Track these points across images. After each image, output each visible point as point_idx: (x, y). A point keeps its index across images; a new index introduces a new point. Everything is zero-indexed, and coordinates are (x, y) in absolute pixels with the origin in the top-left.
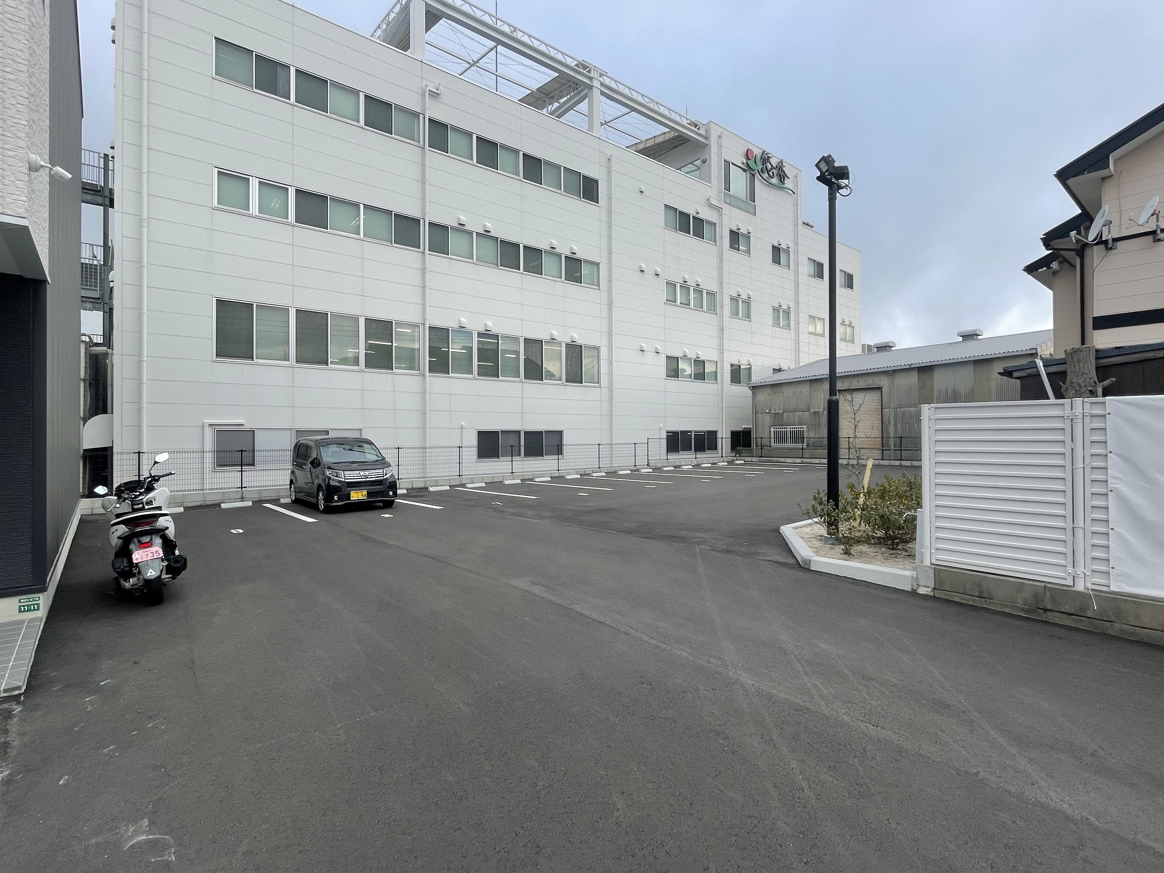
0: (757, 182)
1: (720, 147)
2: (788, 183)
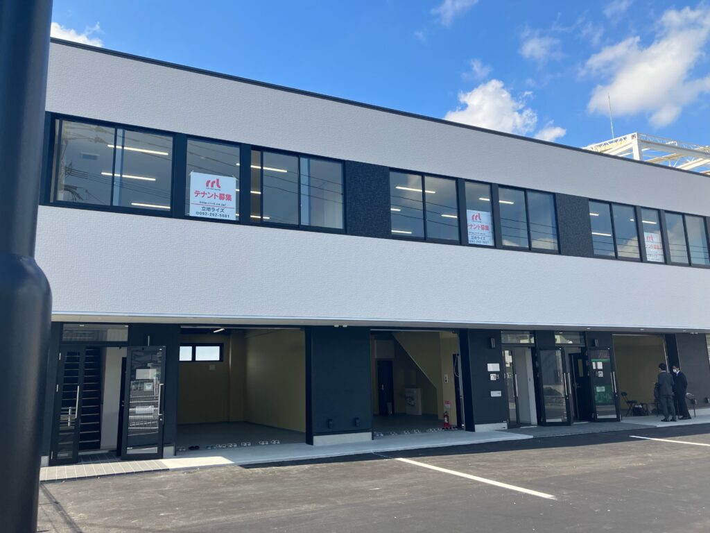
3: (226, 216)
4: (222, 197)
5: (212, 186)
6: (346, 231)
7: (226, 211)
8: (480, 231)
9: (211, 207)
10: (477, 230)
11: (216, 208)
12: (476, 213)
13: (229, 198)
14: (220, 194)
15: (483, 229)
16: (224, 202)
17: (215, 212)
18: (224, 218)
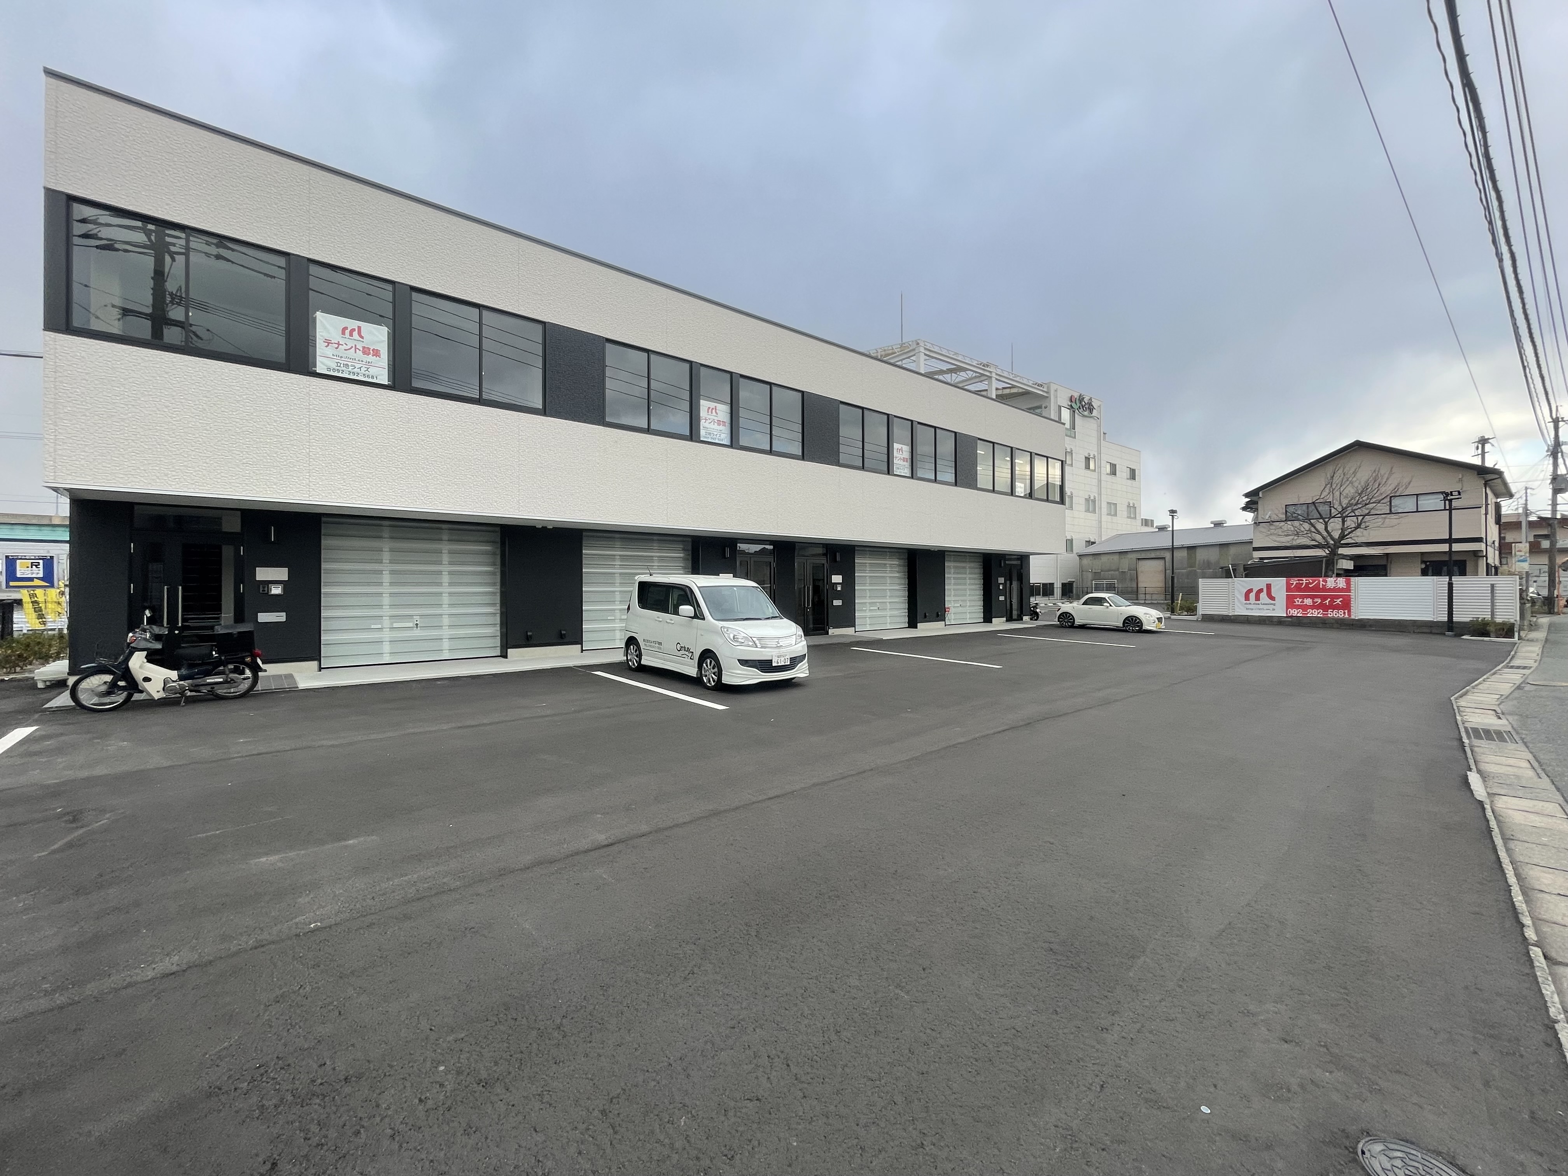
0: (1076, 415)
1: (1056, 397)
2: (1095, 413)
3: (373, 377)
4: (366, 351)
5: (351, 335)
6: (544, 412)
7: (373, 371)
8: (716, 426)
9: (350, 364)
10: (712, 426)
11: (358, 366)
12: (712, 405)
13: (376, 353)
14: (364, 348)
15: (719, 424)
16: (371, 358)
17: (356, 370)
18: (370, 380)
